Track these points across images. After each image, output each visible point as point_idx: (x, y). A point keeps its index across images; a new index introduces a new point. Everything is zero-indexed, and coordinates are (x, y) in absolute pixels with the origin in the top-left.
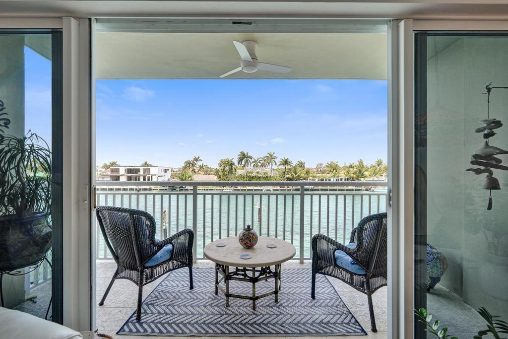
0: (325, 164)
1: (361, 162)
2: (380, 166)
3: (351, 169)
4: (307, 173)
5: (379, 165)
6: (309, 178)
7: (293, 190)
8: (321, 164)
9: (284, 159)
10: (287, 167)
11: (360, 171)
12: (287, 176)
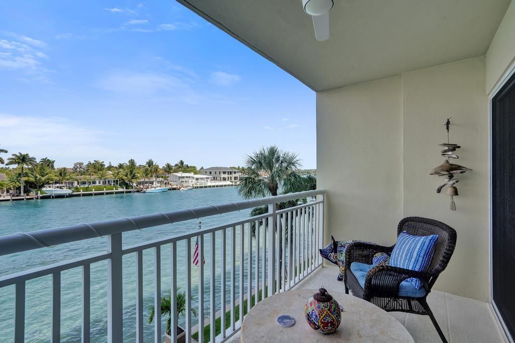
0: (85, 163)
1: (132, 162)
2: (151, 166)
3: (121, 170)
4: (61, 174)
5: (149, 166)
6: (64, 181)
7: (37, 198)
8: (81, 164)
9: (18, 155)
10: (25, 166)
11: (131, 172)
12: (26, 179)
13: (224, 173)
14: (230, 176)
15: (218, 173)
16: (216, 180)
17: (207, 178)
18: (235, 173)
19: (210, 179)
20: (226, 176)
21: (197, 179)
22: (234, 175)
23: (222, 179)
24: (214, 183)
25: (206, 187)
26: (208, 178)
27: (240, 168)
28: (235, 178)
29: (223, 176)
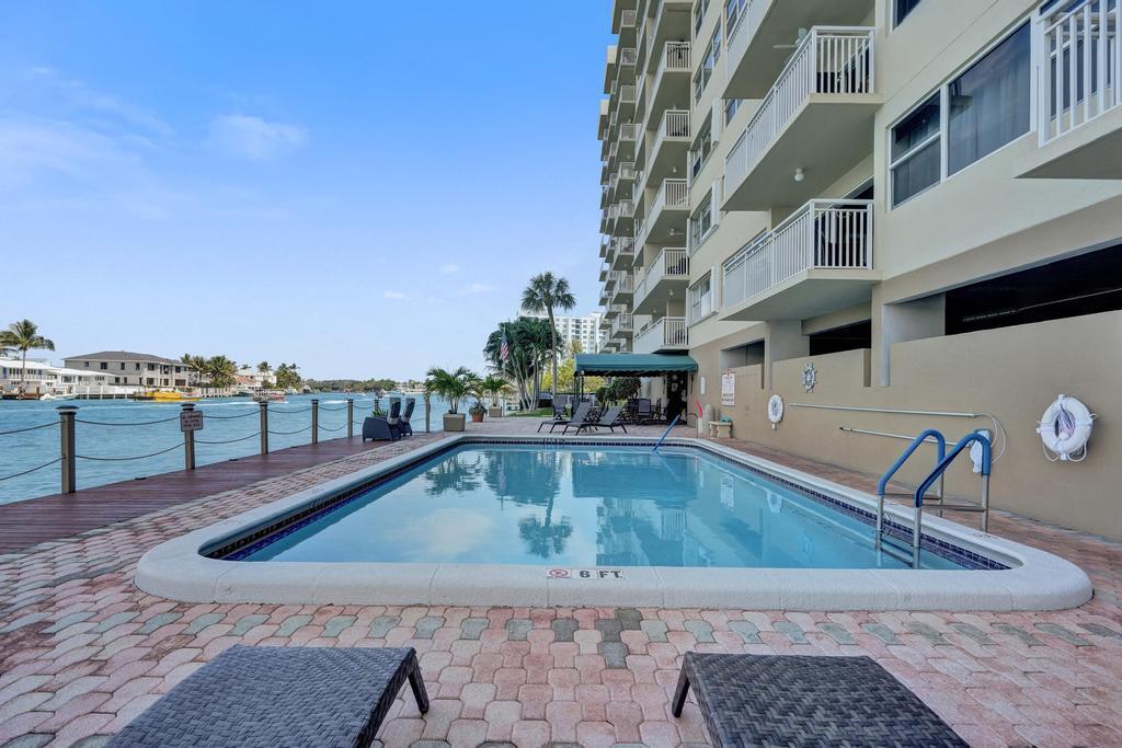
13: (152, 367)
14: (165, 377)
15: (130, 366)
16: (126, 383)
17: (98, 378)
18: (178, 369)
19: (107, 381)
20: (157, 375)
21: (67, 379)
22: (175, 376)
23: (145, 382)
24: (118, 390)
25: (97, 397)
26: (102, 378)
27: (191, 358)
28: (179, 383)
29: (147, 374)
